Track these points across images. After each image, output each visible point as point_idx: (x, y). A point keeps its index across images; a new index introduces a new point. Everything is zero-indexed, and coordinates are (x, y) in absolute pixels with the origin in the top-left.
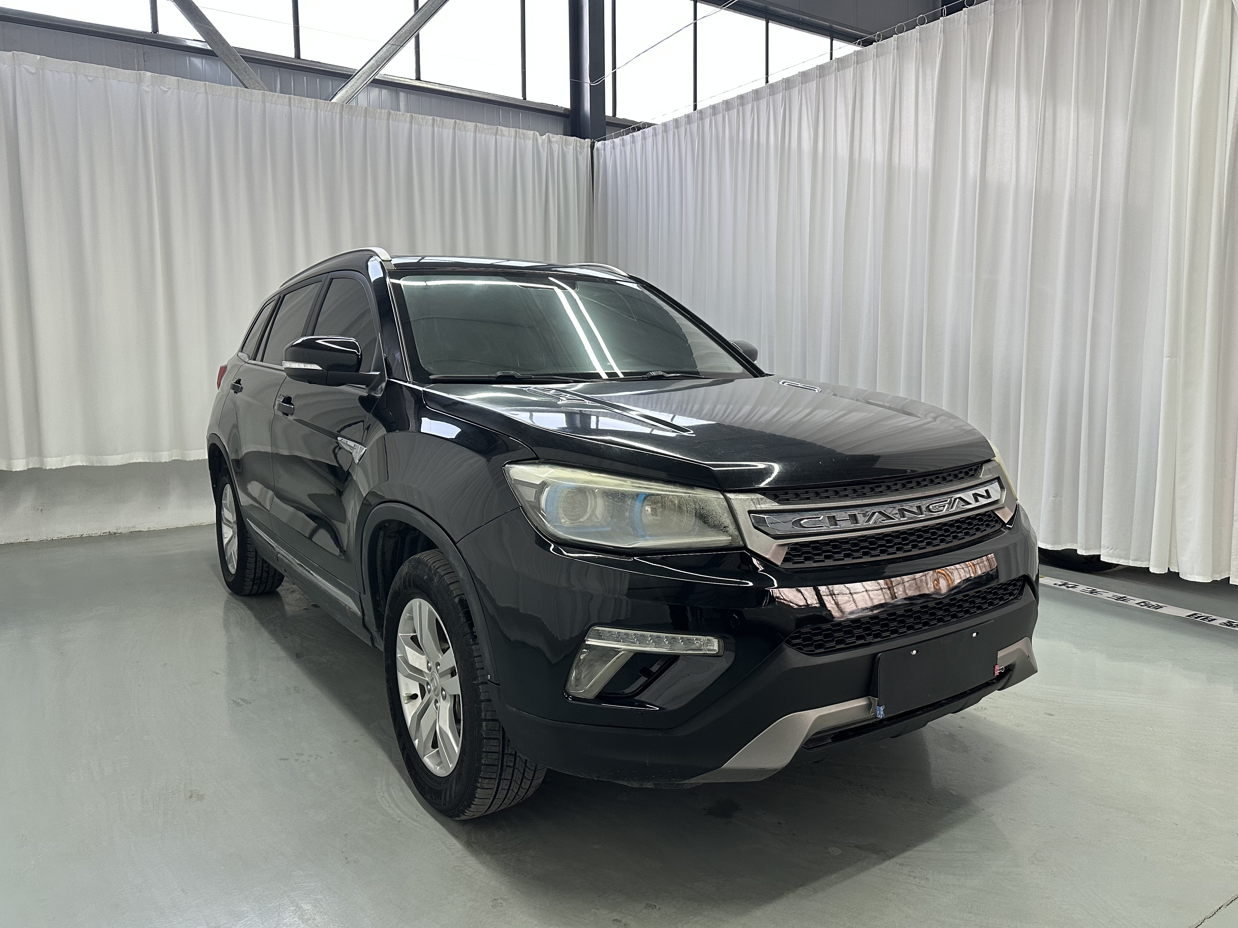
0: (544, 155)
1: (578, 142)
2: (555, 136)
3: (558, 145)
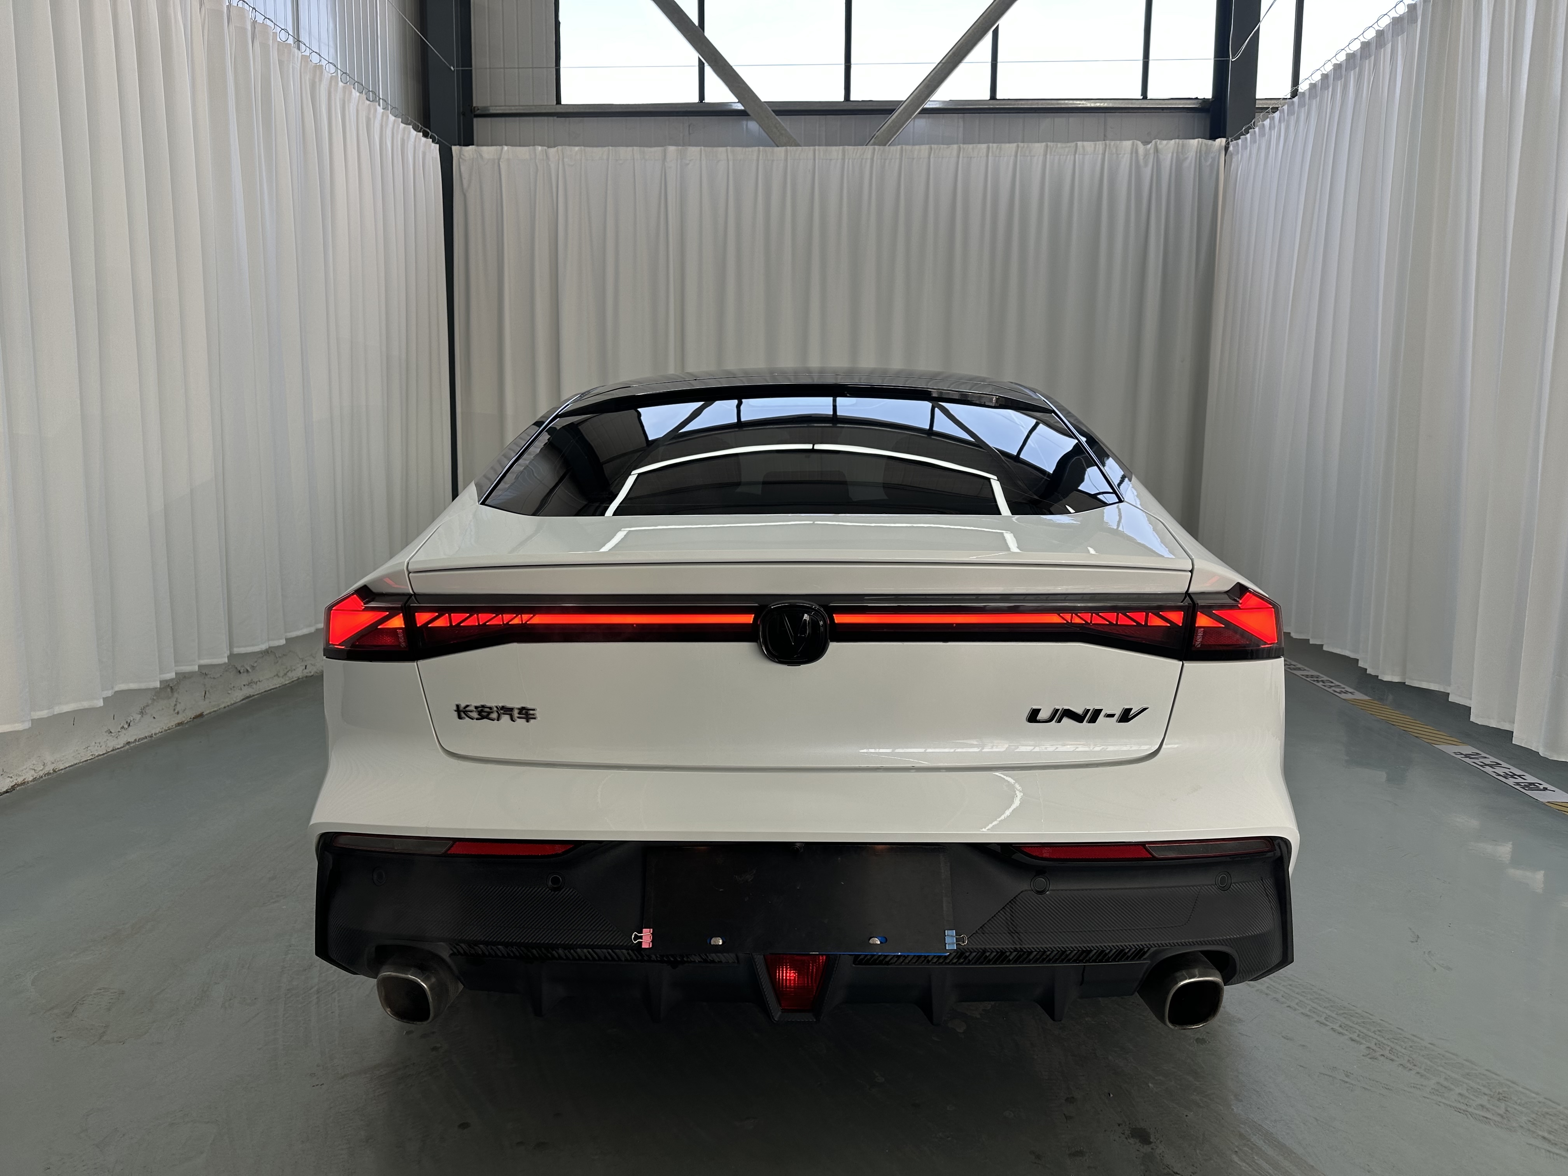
0: (1147, 172)
1: (1203, 145)
2: (1165, 142)
3: (1170, 155)
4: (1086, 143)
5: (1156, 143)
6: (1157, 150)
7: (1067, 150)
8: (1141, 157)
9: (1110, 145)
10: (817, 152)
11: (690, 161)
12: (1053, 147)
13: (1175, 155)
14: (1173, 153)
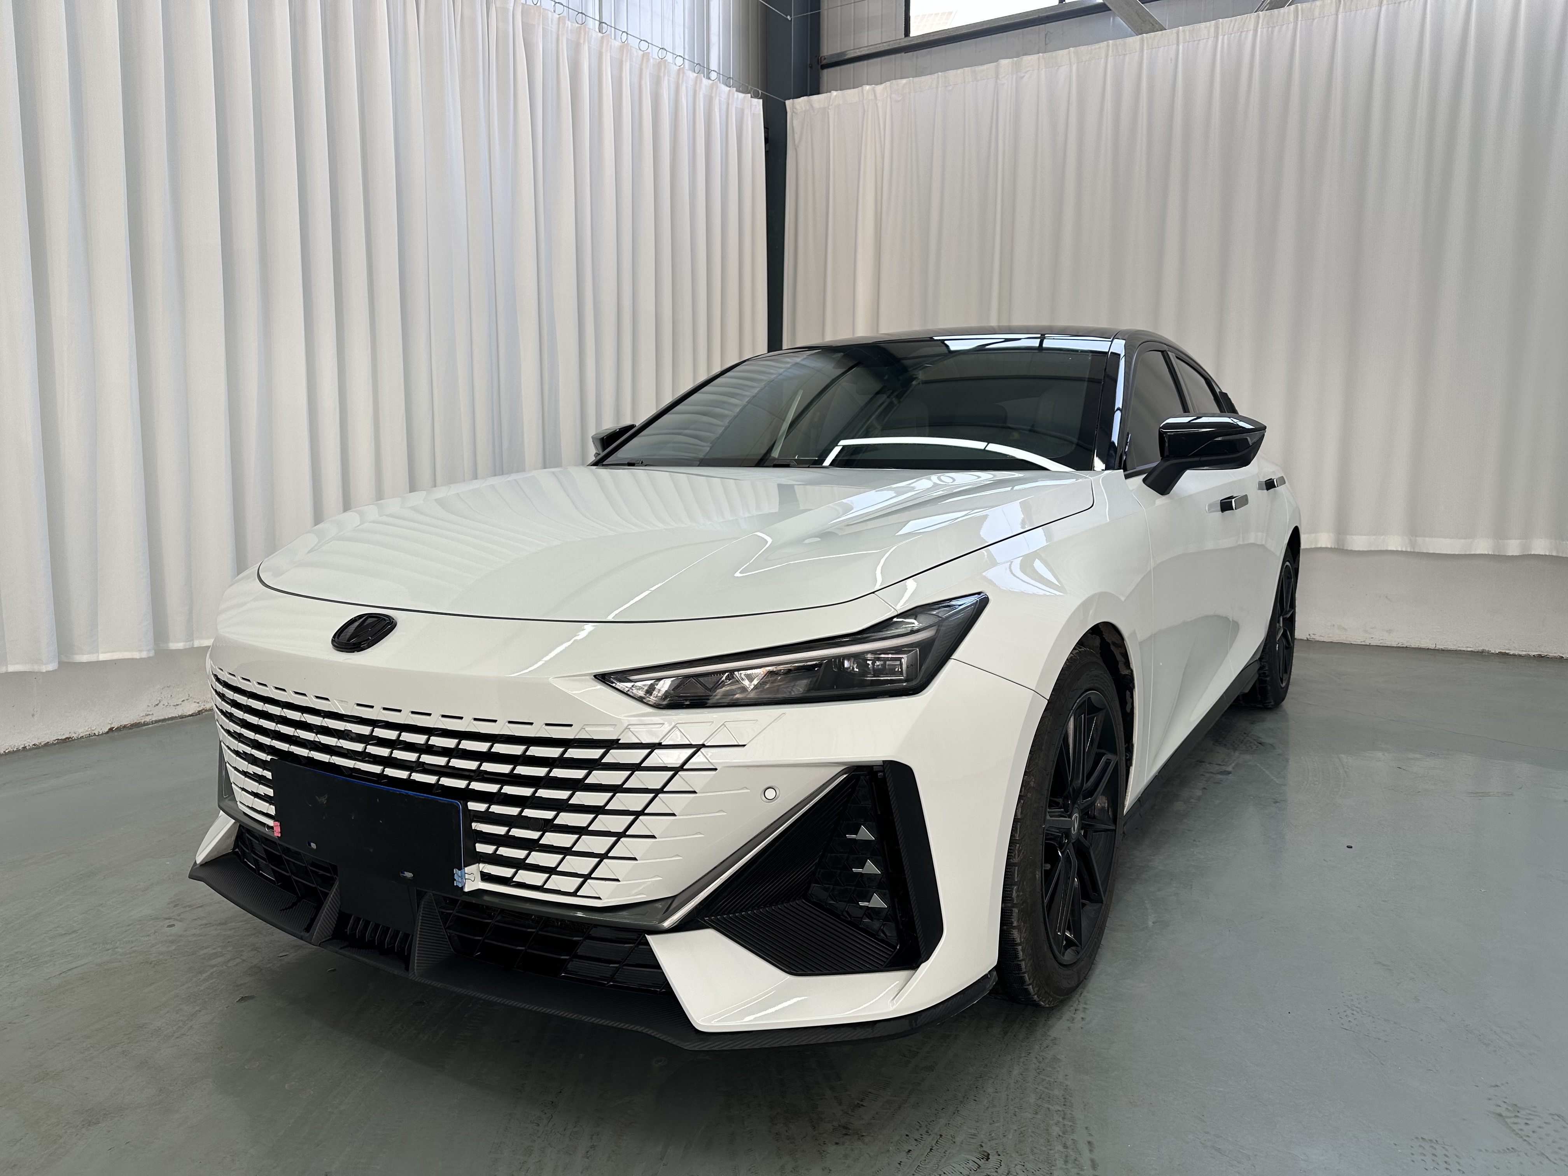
10: (1181, 35)
11: (1026, 73)
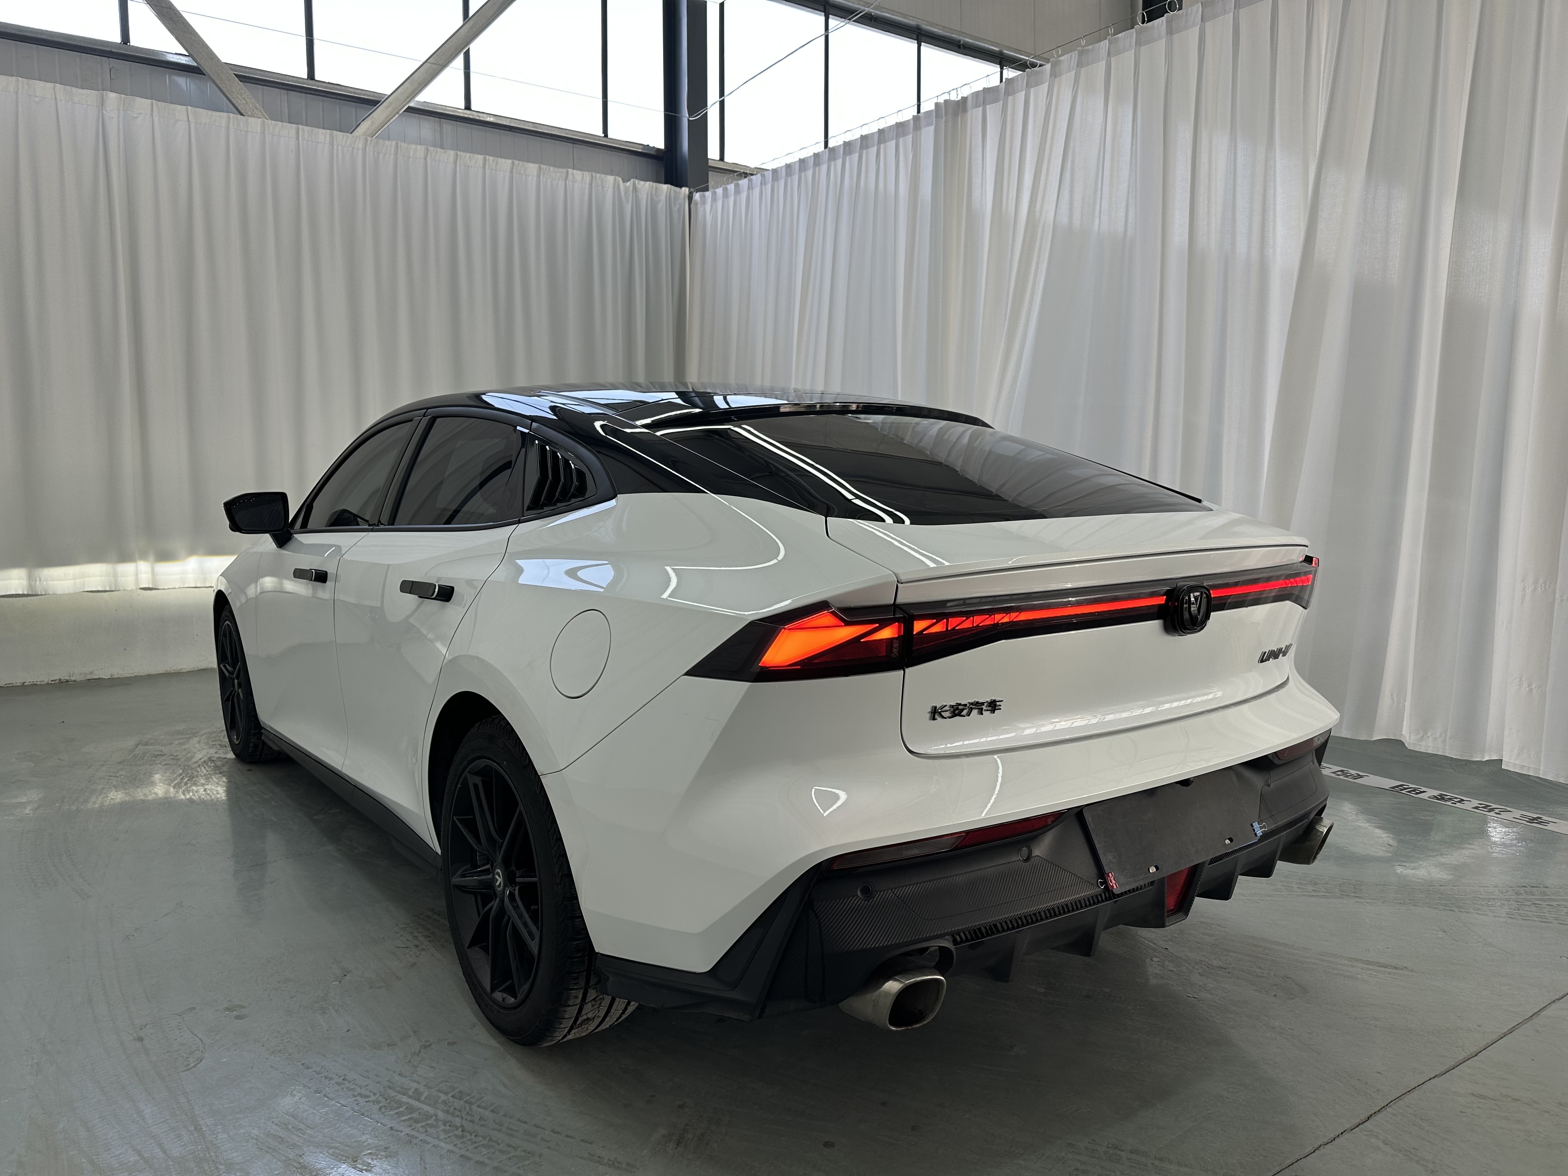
0: (628, 208)
1: (672, 191)
2: (642, 183)
3: (645, 195)
4: (575, 172)
5: (634, 183)
6: (635, 188)
7: (558, 175)
8: (623, 194)
9: (596, 176)
10: (300, 131)
12: (546, 169)
13: (649, 196)
14: (647, 194)
